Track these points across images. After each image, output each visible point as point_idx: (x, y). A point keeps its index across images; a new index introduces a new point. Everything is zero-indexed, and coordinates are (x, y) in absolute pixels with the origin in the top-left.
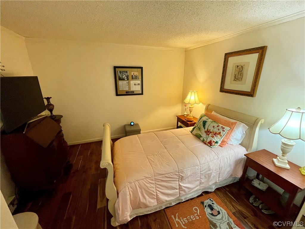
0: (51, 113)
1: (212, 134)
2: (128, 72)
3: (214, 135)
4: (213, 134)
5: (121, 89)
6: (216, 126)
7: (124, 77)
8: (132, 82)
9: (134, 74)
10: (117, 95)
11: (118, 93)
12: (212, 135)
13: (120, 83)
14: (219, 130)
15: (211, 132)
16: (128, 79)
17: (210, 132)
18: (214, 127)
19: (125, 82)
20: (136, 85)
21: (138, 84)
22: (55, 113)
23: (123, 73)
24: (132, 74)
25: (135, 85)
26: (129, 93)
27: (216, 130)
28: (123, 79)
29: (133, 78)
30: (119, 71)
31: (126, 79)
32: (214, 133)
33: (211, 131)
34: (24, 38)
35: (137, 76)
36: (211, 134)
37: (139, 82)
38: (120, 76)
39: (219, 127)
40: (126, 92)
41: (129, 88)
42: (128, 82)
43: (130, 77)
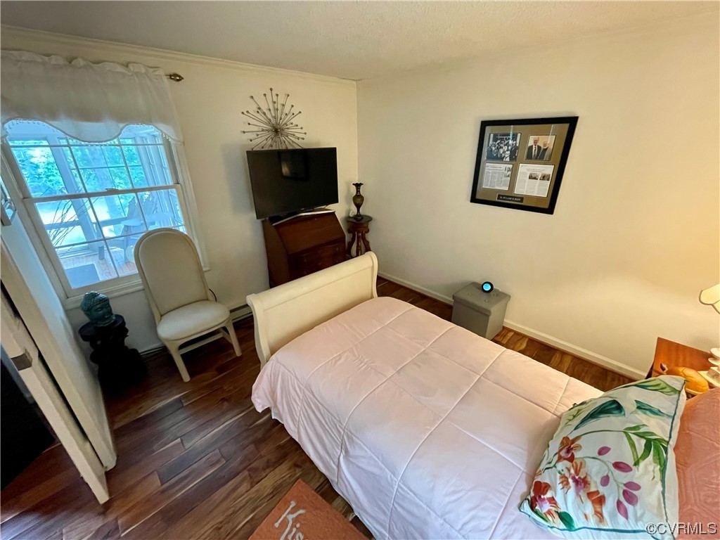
0: (358, 211)
1: (569, 470)
2: (519, 135)
3: (576, 482)
4: (572, 471)
5: (487, 185)
6: (611, 458)
7: (504, 152)
8: (525, 169)
9: (536, 142)
10: (474, 199)
11: (478, 197)
12: (567, 475)
13: (489, 168)
14: (605, 481)
15: (571, 459)
16: (513, 157)
17: (573, 455)
18: (604, 451)
19: (503, 166)
20: (535, 178)
21: (544, 178)
22: (363, 211)
23: (502, 139)
24: (531, 143)
25: (531, 177)
26: (508, 201)
27: (595, 470)
28: (499, 159)
29: (529, 157)
30: (492, 135)
31: (508, 159)
32: (577, 472)
33: (578, 455)
34: (354, 83)
35: (545, 150)
36: (567, 463)
37: (549, 170)
38: (493, 148)
39: (617, 472)
40: (499, 196)
41: (512, 185)
42: (511, 166)
43: (522, 153)
